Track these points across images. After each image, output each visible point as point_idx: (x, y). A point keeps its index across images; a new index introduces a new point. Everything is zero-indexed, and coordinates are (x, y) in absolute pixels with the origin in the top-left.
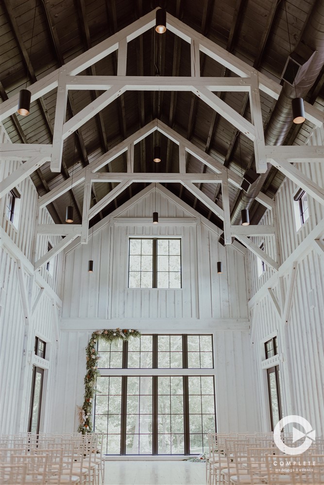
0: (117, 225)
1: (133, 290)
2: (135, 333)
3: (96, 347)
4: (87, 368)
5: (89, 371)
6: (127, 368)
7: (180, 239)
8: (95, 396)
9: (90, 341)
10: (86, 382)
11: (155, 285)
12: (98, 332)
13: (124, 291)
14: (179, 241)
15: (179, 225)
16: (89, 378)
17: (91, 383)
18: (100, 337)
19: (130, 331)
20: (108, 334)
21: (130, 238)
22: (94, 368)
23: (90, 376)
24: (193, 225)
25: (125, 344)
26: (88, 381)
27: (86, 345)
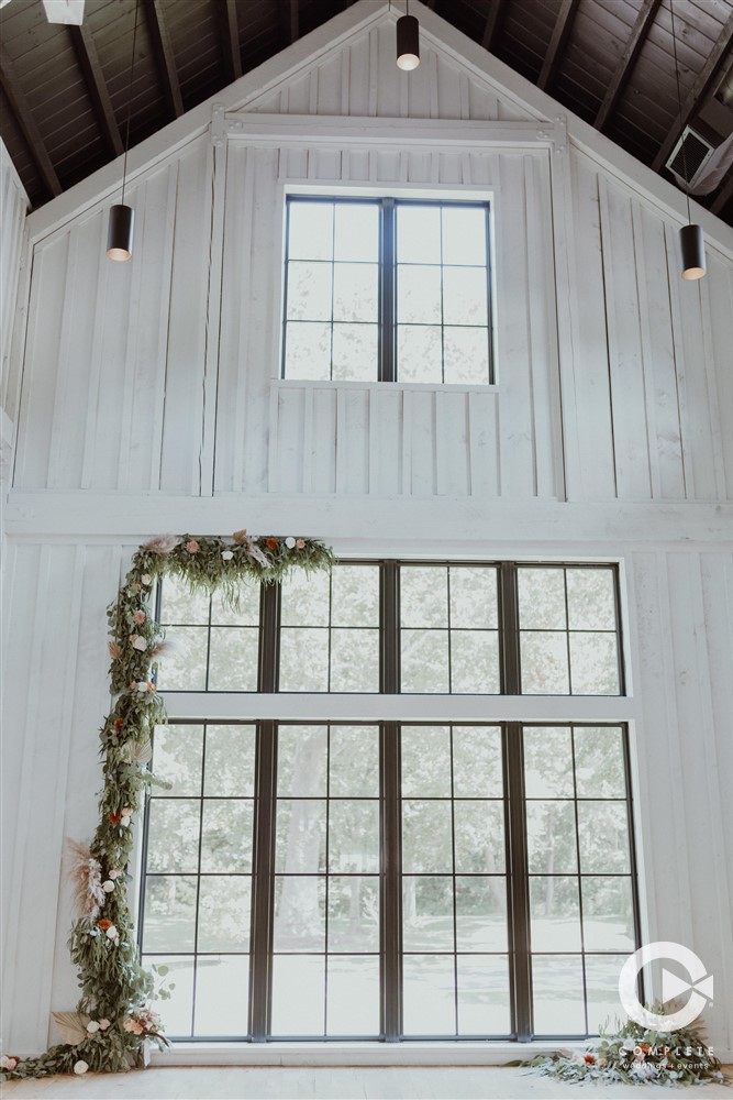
0: (239, 139)
1: (302, 388)
2: (311, 552)
3: (150, 603)
4: (115, 689)
5: (123, 699)
6: (277, 692)
7: (486, 205)
8: (147, 804)
9: (125, 583)
10: (109, 745)
11: (387, 371)
12: (158, 542)
13: (267, 390)
14: (482, 212)
15: (484, 146)
16: (119, 728)
17: (129, 746)
18: (166, 567)
19: (291, 544)
20: (198, 556)
21: (290, 198)
22: (143, 686)
23: (127, 720)
24: (540, 146)
25: (270, 597)
26: (115, 741)
27: (111, 597)
